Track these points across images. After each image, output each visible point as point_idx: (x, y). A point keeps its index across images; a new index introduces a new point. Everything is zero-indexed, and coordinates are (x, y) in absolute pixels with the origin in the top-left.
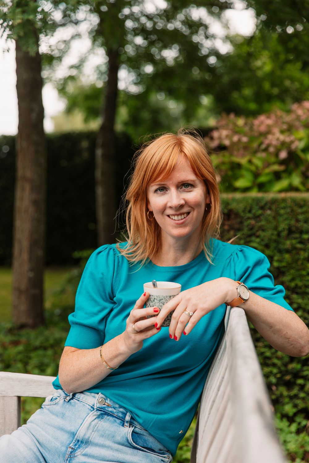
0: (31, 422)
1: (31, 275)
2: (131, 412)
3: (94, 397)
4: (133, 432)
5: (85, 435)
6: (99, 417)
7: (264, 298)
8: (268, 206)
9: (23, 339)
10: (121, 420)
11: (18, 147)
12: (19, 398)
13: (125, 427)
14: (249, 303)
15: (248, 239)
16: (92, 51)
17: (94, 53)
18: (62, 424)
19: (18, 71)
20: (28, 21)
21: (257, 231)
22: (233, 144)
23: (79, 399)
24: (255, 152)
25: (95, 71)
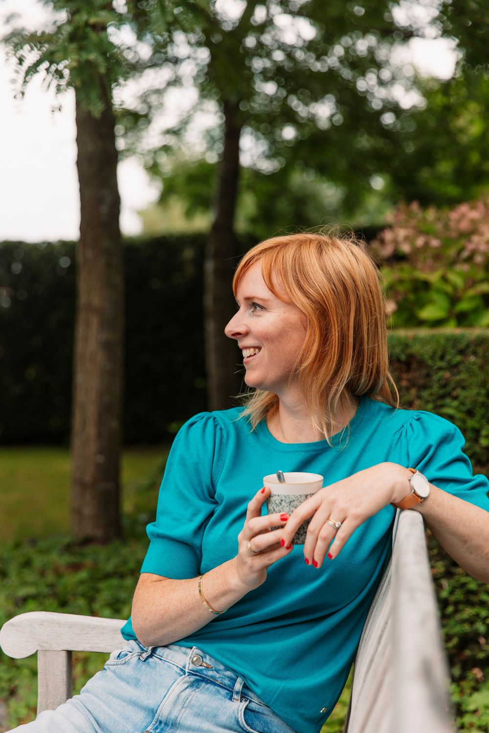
0: (87, 691)
1: (100, 459)
2: (244, 677)
3: (185, 653)
4: (247, 708)
5: (170, 713)
6: (192, 685)
7: (455, 495)
8: (471, 349)
9: (88, 561)
10: (228, 690)
11: (80, 258)
12: (70, 653)
13: (234, 701)
14: (429, 502)
15: (439, 403)
16: (199, 107)
17: (202, 110)
18: (135, 696)
19: (79, 140)
20: (88, 63)
21: (454, 389)
22: (417, 251)
23: (162, 657)
24: (452, 263)
25: (204, 138)
